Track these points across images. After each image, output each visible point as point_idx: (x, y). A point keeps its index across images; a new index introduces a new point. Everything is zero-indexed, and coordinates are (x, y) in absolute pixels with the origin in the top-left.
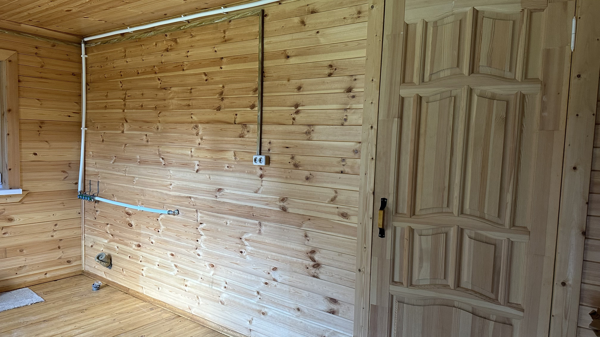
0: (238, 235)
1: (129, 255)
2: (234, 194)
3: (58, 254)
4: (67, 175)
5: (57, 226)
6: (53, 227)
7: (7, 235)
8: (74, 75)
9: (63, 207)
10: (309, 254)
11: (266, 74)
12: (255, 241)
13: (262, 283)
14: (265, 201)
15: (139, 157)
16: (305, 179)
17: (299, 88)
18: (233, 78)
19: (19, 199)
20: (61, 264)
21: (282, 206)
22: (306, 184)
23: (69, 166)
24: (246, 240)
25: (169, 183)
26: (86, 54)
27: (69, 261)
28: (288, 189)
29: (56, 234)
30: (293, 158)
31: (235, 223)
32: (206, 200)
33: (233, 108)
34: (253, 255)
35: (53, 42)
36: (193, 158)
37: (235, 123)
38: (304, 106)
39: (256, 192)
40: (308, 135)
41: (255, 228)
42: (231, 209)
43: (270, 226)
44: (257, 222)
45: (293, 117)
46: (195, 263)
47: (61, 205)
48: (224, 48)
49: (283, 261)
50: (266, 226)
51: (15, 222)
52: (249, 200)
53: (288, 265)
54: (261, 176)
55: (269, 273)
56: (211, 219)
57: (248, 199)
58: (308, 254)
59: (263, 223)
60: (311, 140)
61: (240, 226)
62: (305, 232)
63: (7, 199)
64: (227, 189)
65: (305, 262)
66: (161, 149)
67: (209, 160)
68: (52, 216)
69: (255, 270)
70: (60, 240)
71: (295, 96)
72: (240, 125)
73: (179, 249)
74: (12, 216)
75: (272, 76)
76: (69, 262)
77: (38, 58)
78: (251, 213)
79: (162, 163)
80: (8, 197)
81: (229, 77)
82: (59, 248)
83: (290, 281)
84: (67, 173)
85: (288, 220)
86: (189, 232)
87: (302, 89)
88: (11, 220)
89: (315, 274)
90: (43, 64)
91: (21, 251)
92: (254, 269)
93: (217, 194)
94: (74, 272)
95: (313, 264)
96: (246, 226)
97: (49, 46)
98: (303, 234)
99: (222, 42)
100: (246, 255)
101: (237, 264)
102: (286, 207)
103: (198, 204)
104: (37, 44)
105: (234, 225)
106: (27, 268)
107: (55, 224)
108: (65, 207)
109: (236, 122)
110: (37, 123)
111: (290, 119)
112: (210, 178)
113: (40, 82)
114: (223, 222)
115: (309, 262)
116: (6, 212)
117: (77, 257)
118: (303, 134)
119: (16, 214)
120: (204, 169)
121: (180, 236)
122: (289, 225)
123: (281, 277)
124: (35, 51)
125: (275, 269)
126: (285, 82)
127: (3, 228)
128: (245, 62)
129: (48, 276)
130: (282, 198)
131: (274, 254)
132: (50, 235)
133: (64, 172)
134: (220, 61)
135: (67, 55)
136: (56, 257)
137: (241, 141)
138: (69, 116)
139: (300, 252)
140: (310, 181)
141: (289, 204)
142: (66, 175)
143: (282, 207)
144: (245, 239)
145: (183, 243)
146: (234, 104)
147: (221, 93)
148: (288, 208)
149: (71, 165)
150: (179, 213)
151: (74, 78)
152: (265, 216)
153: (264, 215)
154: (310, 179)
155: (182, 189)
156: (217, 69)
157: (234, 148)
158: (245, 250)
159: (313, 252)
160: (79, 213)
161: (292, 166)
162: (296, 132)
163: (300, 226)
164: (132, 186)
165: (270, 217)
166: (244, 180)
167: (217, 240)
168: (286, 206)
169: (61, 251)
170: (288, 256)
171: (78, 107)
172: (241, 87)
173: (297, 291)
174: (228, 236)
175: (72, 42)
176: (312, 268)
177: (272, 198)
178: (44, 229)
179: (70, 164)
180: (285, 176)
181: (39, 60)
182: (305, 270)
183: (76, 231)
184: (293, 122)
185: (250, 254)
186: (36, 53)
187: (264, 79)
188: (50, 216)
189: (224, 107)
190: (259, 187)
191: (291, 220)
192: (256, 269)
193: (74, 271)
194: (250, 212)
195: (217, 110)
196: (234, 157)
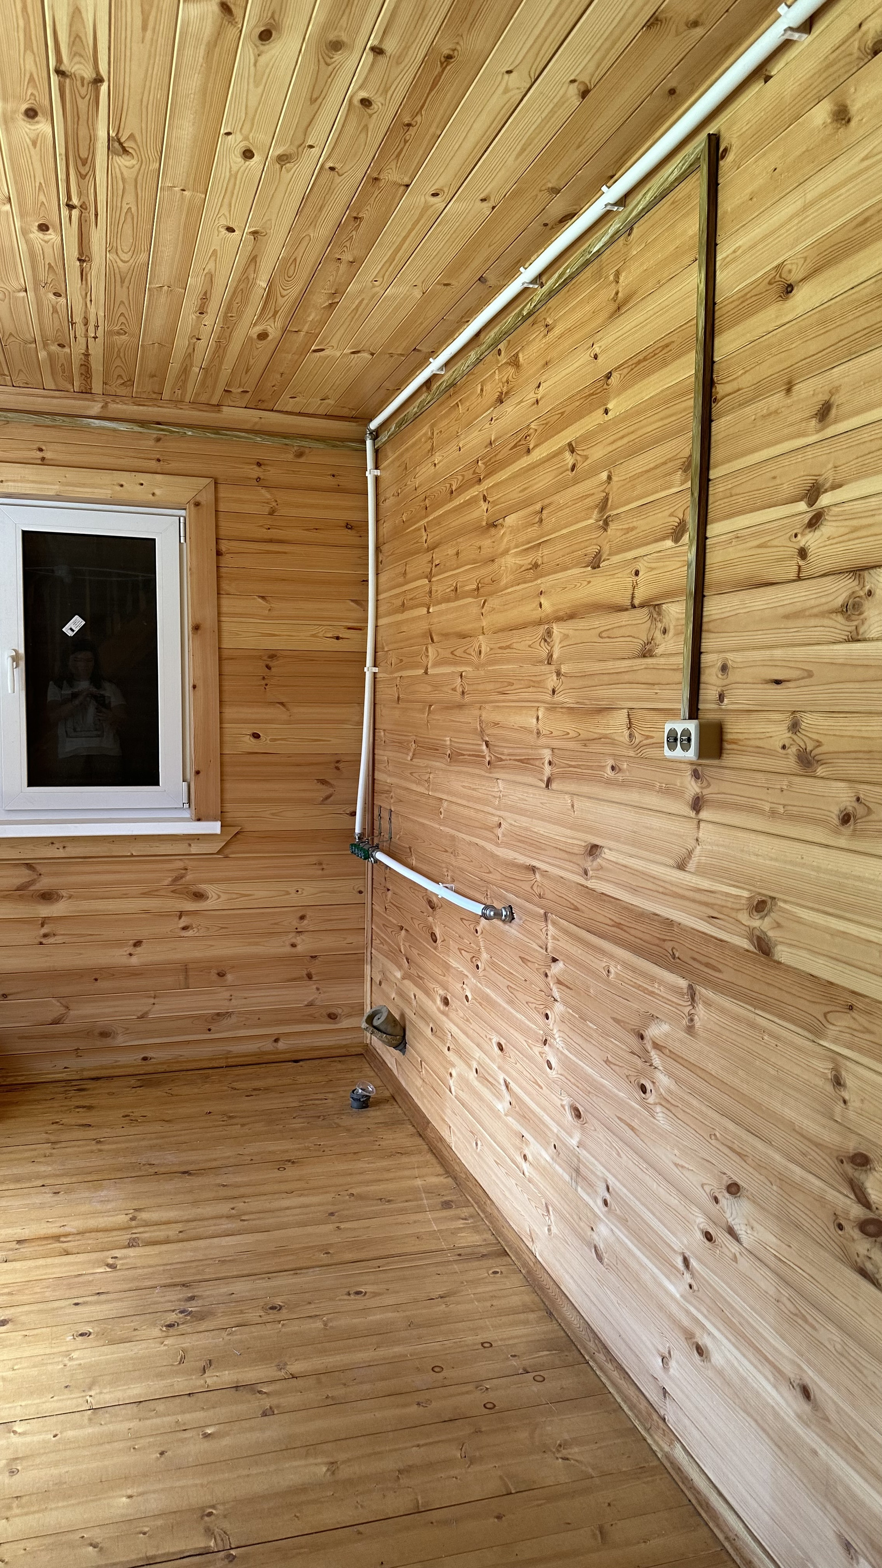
0: (635, 1022)
1: (431, 1025)
2: (625, 867)
3: (307, 993)
4: (330, 790)
5: (305, 922)
6: (295, 923)
7: (189, 933)
8: (351, 528)
9: (320, 872)
10: (848, 1168)
11: (720, 390)
12: (679, 1057)
13: (696, 1228)
14: (706, 904)
15: (448, 743)
16: (836, 821)
17: (824, 413)
18: (632, 437)
19: (216, 847)
20: (313, 1019)
21: (757, 933)
22: (842, 842)
23: (337, 768)
24: (656, 1046)
25: (497, 819)
26: (377, 468)
27: (334, 1014)
28: (776, 860)
29: (303, 940)
30: (795, 727)
31: (628, 975)
32: (565, 884)
33: (630, 549)
34: (672, 1108)
35: (297, 443)
36: (543, 741)
37: (634, 607)
38: (840, 486)
39: (681, 866)
40: (853, 617)
41: (679, 1007)
42: (618, 920)
43: (723, 1011)
44: (683, 983)
45: (802, 544)
46: (541, 1088)
47: (316, 867)
48: (615, 336)
49: (759, 1167)
50: (708, 1004)
51: (209, 901)
52: (662, 893)
53: (775, 1188)
54: (697, 804)
55: (716, 1200)
56: (575, 948)
57: (661, 890)
58: (842, 1162)
59: (701, 990)
60: (865, 640)
61: (639, 987)
62: (834, 1061)
63: (190, 845)
64: (610, 850)
65: (831, 1195)
66: (484, 715)
67: (571, 745)
68: (294, 895)
69: (678, 1172)
70: (312, 957)
71: (810, 453)
72: (645, 610)
73: (512, 1031)
74: (203, 887)
75: (739, 390)
76: (332, 1017)
77: (263, 491)
78: (668, 946)
79: (484, 757)
80: (193, 839)
81: (622, 437)
82: (309, 977)
83: (780, 1260)
84: (332, 786)
85: (775, 993)
86: (531, 983)
87: (834, 412)
88: (199, 896)
89: (869, 1266)
90: (274, 504)
91: (221, 975)
92: (676, 1165)
93: (589, 864)
94: (345, 1046)
95: (863, 1217)
96: (653, 992)
97: (290, 457)
98: (825, 1067)
99: (610, 317)
100: (655, 1104)
101: (633, 1129)
102: (769, 939)
103: (549, 895)
104: (259, 455)
105: (626, 981)
106: (233, 1020)
107: (301, 914)
108: (325, 872)
109: (637, 602)
110: (260, 658)
111: (791, 558)
112: (573, 806)
113: (268, 552)
114: (599, 964)
115: (848, 1202)
116: (189, 877)
117: (352, 1008)
118: (834, 616)
119: (211, 881)
120: (565, 776)
121: (515, 992)
122: (780, 1016)
123: (752, 1228)
124: (256, 472)
125: (733, 1189)
126: (777, 400)
127: (181, 915)
128: (665, 363)
129: (281, 1045)
130: (760, 898)
131: (731, 1126)
132: (288, 943)
133: (323, 782)
134: (605, 386)
135: (333, 476)
136: (304, 1001)
137: (648, 671)
138: (338, 638)
139: (817, 1145)
140: (855, 830)
141: (779, 926)
142: (328, 791)
143: (759, 938)
144: (654, 1043)
145: (519, 1016)
146: (634, 533)
147: (604, 505)
148: (776, 945)
149: (340, 765)
150: (513, 918)
151: (349, 537)
152: (707, 965)
153: (705, 960)
154: (855, 820)
155: (520, 841)
156: (596, 418)
157: (630, 699)
158: (653, 1082)
159: (861, 1161)
160: (361, 892)
161: (791, 763)
162: (807, 613)
163: (816, 1031)
164: (438, 826)
165: (720, 971)
166: (650, 816)
167: (587, 1025)
168: (770, 934)
169: (314, 987)
170: (778, 1149)
171: (359, 614)
172: (652, 465)
173: (803, 1311)
174: (612, 1018)
175: (343, 440)
176: (856, 1234)
177: (727, 894)
178: (276, 926)
179: (338, 762)
180: (767, 807)
181: (266, 494)
182: (832, 1229)
183: (351, 938)
184: (799, 567)
185: (665, 1102)
186: (258, 479)
187: (716, 408)
188: (288, 893)
189: (607, 552)
190: (690, 848)
191: (787, 998)
192: (683, 1167)
193: (344, 1043)
194: (664, 940)
195: (594, 568)
196: (626, 733)
